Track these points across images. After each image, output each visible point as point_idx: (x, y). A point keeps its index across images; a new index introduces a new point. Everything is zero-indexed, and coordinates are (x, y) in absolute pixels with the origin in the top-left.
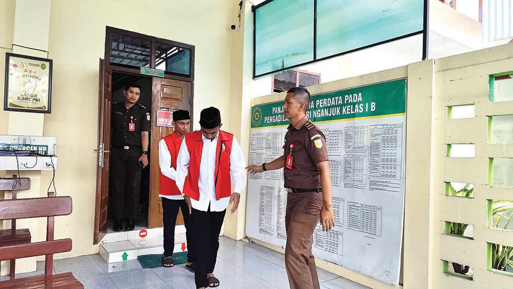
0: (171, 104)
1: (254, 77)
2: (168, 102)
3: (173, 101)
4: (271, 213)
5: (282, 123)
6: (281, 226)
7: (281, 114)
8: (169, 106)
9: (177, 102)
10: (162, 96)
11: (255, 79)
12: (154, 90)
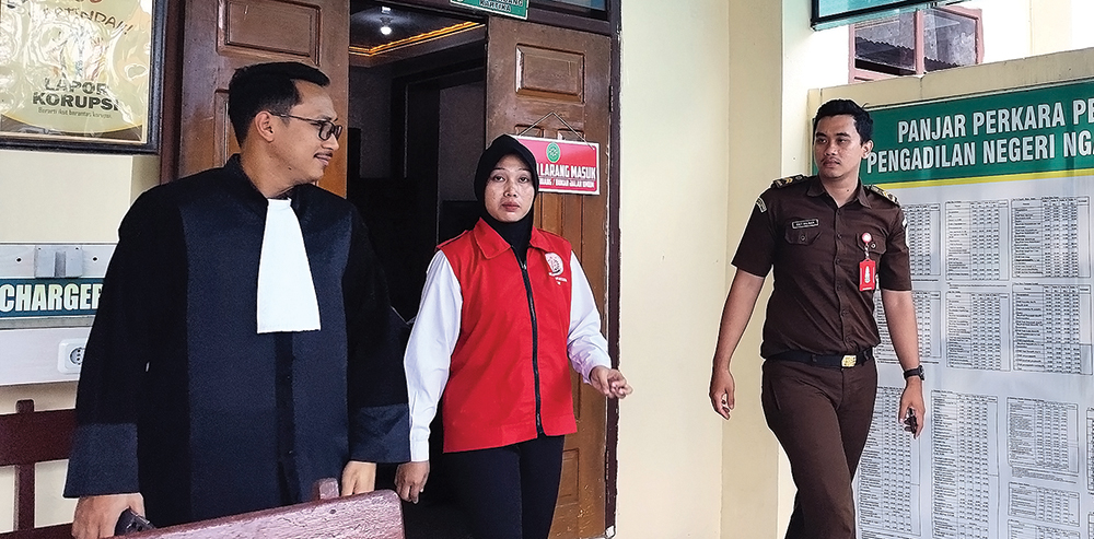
0: (548, 112)
1: (815, 19)
2: (540, 103)
3: (555, 102)
4: (907, 479)
5: (938, 174)
6: (952, 521)
7: (934, 143)
8: (543, 120)
9: (570, 104)
10: (519, 86)
11: (818, 26)
12: (495, 62)
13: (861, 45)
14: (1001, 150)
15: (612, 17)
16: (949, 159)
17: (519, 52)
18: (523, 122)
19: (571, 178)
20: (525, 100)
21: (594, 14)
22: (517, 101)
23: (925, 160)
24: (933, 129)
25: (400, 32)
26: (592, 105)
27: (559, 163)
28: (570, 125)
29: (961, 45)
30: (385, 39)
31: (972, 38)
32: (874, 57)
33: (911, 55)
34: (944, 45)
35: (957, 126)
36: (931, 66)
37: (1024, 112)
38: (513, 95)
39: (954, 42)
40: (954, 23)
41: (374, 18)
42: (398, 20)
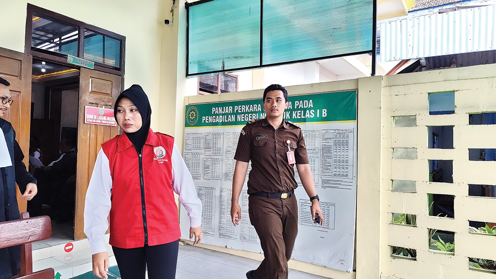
0: (101, 99)
1: (187, 75)
2: (97, 96)
3: (102, 96)
4: (211, 214)
5: (224, 124)
6: (224, 226)
7: (223, 115)
8: (98, 102)
9: (107, 97)
10: (90, 90)
11: (188, 77)
12: (82, 82)
13: (201, 84)
14: (242, 117)
15: (122, 70)
16: (227, 120)
17: (90, 80)
18: (92, 102)
19: (107, 121)
20: (92, 95)
21: (116, 69)
22: (90, 95)
23: (220, 119)
24: (223, 110)
25: (48, 71)
26: (115, 98)
27: (104, 115)
28: (108, 104)
29: (232, 86)
30: (43, 73)
31: (235, 84)
32: (205, 88)
33: (217, 88)
34: (226, 86)
35: (230, 110)
36: (222, 91)
37: (250, 106)
38: (88, 93)
39: (229, 85)
40: (230, 79)
41: (39, 66)
42: (48, 67)
